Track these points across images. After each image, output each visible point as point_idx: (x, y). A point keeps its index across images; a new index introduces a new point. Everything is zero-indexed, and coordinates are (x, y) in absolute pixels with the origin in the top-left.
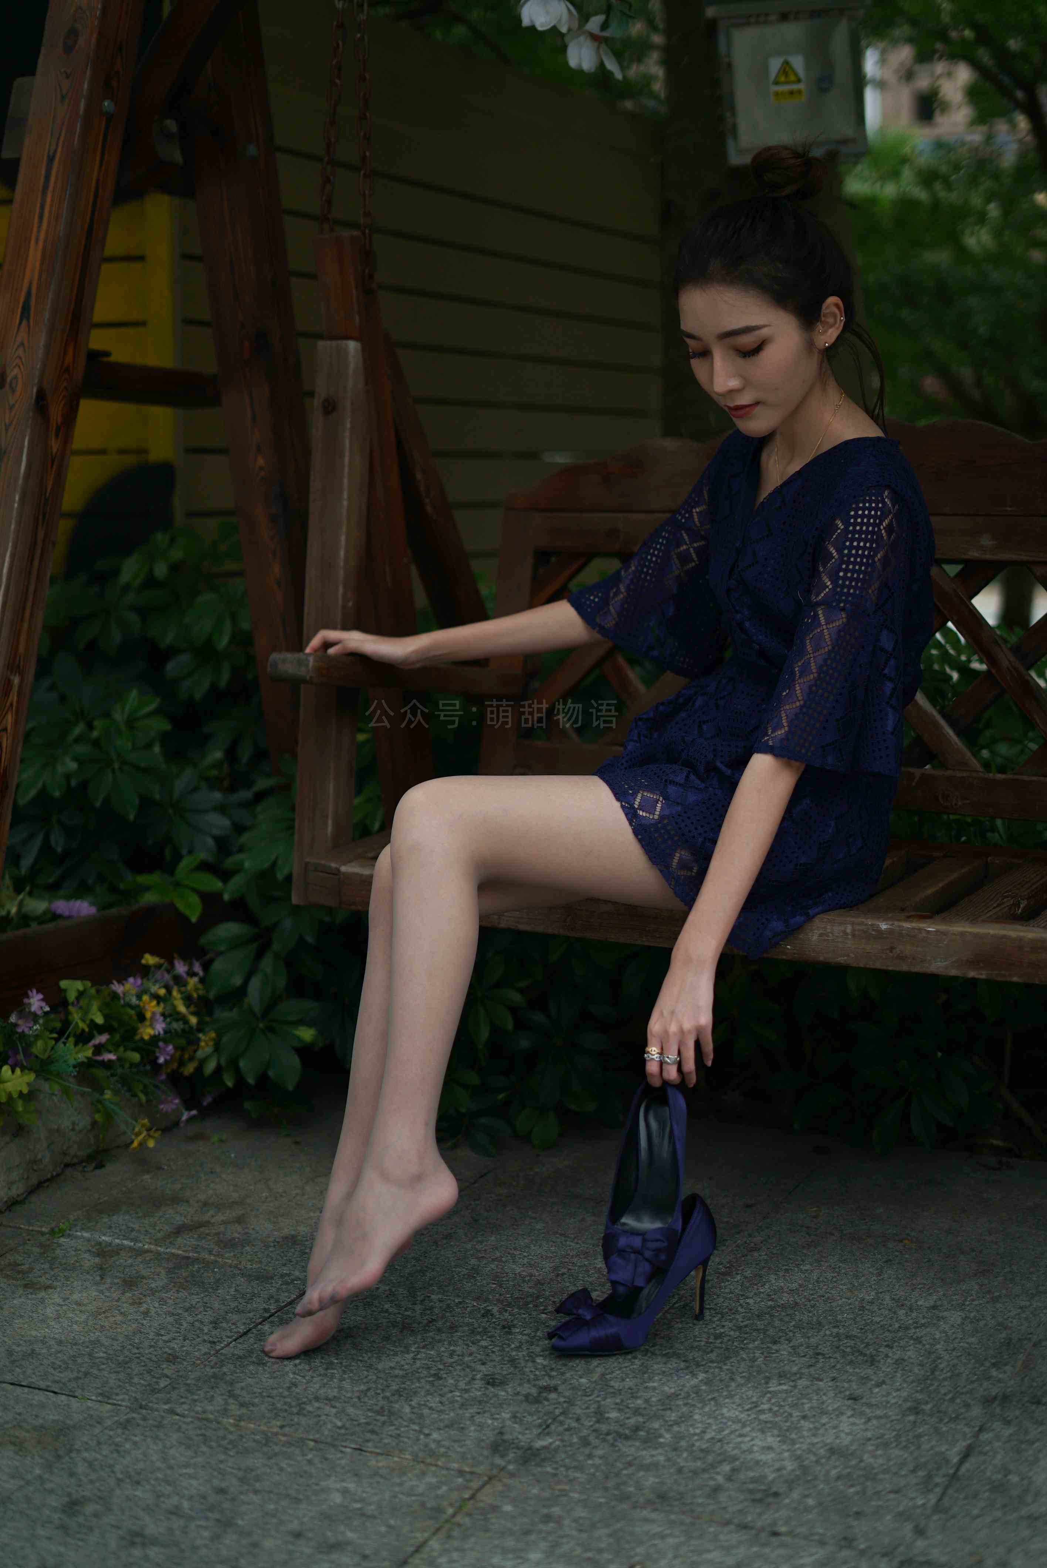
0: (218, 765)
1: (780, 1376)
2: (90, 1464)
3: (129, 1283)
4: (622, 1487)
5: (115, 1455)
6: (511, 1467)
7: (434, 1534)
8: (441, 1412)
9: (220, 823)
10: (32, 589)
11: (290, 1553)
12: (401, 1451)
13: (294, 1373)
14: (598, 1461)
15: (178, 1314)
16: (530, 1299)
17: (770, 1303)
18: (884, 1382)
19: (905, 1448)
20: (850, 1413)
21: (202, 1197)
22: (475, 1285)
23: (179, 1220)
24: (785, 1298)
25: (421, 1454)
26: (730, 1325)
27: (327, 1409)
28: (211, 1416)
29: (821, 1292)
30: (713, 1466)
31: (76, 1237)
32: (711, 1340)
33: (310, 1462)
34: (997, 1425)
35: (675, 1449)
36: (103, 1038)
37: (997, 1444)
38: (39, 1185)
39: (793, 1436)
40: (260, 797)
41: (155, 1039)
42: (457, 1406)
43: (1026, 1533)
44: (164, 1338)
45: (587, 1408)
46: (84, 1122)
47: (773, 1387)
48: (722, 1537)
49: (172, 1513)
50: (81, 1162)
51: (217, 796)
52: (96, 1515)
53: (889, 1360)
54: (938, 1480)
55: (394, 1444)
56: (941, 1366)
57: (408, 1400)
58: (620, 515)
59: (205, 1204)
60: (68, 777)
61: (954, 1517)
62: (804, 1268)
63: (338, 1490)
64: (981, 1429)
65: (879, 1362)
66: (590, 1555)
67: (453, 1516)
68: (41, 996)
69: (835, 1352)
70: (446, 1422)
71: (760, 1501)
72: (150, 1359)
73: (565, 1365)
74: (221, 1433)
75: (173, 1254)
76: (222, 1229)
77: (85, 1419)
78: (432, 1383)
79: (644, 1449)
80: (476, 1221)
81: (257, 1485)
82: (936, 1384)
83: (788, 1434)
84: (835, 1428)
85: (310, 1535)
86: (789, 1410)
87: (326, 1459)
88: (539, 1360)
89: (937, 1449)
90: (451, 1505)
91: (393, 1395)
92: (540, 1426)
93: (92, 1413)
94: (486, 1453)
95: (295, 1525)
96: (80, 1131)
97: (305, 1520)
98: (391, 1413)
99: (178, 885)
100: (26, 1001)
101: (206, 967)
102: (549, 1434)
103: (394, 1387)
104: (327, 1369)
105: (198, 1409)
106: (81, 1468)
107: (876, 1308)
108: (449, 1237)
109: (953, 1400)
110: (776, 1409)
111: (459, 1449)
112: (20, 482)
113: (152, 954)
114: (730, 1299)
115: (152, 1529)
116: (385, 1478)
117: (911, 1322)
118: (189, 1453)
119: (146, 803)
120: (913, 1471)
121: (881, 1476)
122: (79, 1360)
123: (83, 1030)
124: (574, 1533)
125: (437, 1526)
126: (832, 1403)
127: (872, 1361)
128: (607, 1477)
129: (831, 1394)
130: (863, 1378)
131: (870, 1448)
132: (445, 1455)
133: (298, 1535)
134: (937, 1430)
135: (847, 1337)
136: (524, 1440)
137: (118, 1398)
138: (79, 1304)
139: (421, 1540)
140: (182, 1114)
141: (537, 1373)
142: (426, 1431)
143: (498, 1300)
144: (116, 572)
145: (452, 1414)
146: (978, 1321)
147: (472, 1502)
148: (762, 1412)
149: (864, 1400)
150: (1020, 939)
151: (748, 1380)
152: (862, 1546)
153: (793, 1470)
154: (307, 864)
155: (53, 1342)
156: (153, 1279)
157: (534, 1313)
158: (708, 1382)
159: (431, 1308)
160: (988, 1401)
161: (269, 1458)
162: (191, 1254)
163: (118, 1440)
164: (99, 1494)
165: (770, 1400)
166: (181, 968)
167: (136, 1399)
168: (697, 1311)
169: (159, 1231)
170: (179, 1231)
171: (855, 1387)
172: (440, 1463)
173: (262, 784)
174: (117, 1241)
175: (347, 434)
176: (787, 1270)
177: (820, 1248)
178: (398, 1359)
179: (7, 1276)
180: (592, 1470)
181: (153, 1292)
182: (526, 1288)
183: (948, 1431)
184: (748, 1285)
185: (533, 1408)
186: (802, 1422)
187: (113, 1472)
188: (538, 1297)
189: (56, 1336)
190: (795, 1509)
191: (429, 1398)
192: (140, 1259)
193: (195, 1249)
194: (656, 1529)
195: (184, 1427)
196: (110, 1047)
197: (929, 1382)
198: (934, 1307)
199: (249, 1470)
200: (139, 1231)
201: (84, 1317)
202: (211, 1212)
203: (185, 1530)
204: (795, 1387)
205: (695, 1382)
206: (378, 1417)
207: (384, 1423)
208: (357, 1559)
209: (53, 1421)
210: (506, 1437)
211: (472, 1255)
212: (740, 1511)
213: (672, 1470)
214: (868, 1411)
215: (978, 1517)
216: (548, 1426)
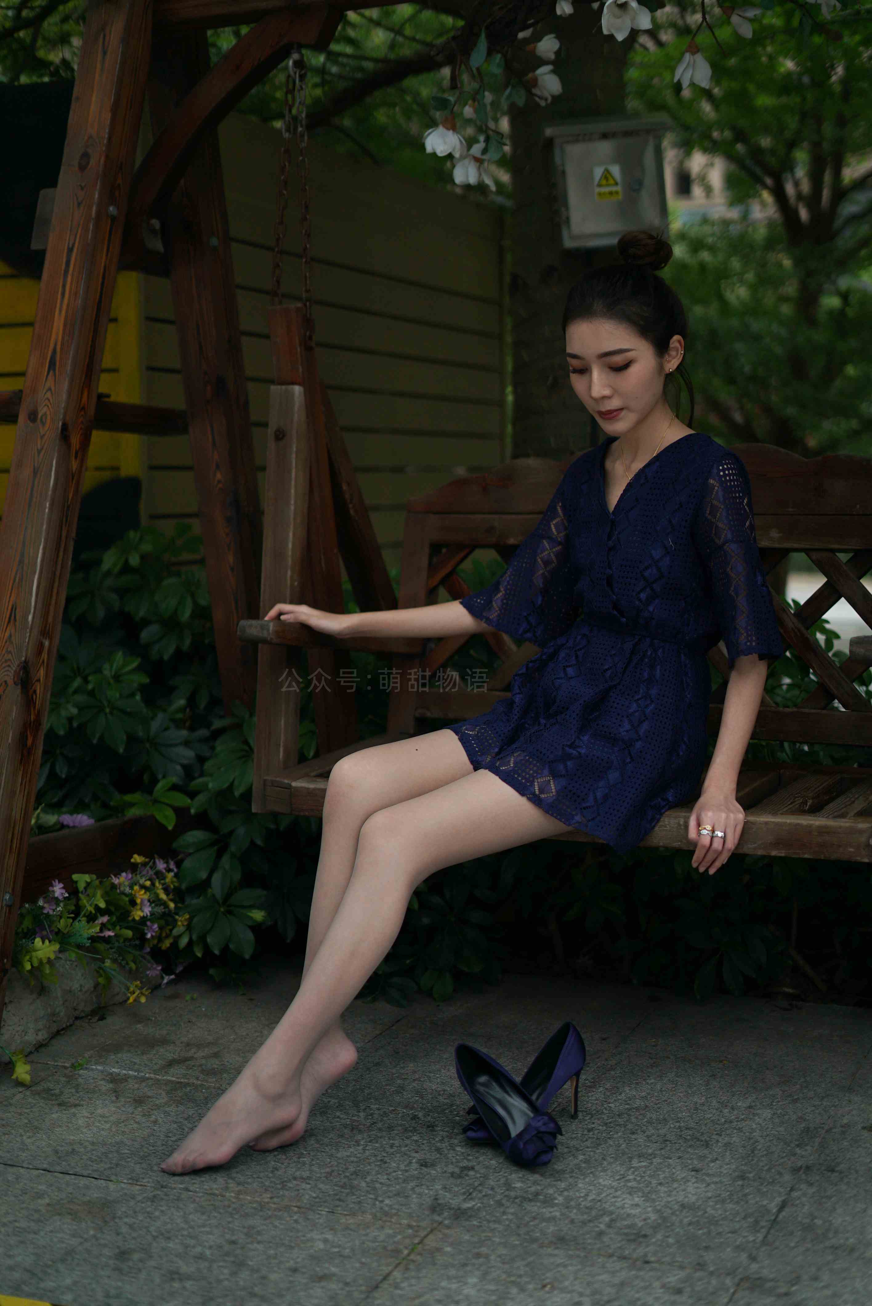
0: (182, 710)
1: (640, 1157)
2: (131, 1226)
3: (139, 1101)
4: (531, 1234)
5: (148, 1220)
6: (446, 1222)
7: (396, 1267)
8: (389, 1185)
9: (187, 754)
10: (58, 573)
11: (291, 1282)
12: (363, 1212)
13: (275, 1161)
14: (510, 1217)
15: (181, 1122)
16: (446, 1107)
17: (627, 1106)
18: (717, 1159)
19: (737, 1203)
20: (694, 1180)
21: (185, 1039)
22: (403, 1098)
23: (170, 1056)
24: (638, 1103)
25: (378, 1215)
26: (599, 1122)
27: (304, 1186)
28: (217, 1192)
29: (665, 1098)
30: (597, 1217)
31: (92, 1070)
32: (585, 1133)
33: (296, 1221)
34: (803, 1186)
35: (567, 1207)
36: (105, 919)
37: (804, 1199)
38: (58, 1033)
39: (654, 1197)
40: (216, 734)
41: (144, 920)
42: (400, 1181)
43: (830, 1258)
44: (172, 1139)
45: (498, 1181)
46: (89, 985)
47: (635, 1163)
48: (608, 1265)
49: (199, 1258)
50: (87, 1016)
51: (184, 733)
52: (141, 1260)
53: (720, 1144)
54: (763, 1223)
55: (357, 1208)
56: (759, 1147)
57: (364, 1178)
58: (496, 516)
59: (188, 1045)
60: (70, 719)
61: (776, 1248)
62: (650, 1082)
63: (319, 1240)
64: (792, 1189)
65: (712, 1145)
66: (513, 1279)
67: (409, 1255)
68: (61, 885)
69: (679, 1139)
70: (394, 1192)
71: (634, 1240)
72: (164, 1154)
73: (478, 1152)
74: (226, 1203)
75: (170, 1081)
76: (204, 1061)
77: (122, 1196)
78: (380, 1166)
79: (544, 1207)
80: (397, 1053)
81: (259, 1238)
82: (756, 1159)
83: (649, 1195)
84: (684, 1190)
85: (304, 1270)
86: (649, 1179)
87: (308, 1219)
88: (458, 1149)
89: (760, 1203)
90: (406, 1248)
91: (352, 1175)
92: (464, 1194)
93: (126, 1191)
94: (427, 1213)
95: (291, 1264)
96: (86, 992)
97: (299, 1260)
98: (352, 1187)
99: (156, 801)
100: (51, 889)
101: (179, 864)
102: (471, 1199)
103: (352, 1169)
104: (299, 1158)
105: (205, 1187)
106: (124, 1229)
107: (706, 1108)
108: (378, 1064)
109: (769, 1170)
110: (639, 1179)
111: (407, 1211)
112: (50, 493)
113: (139, 855)
114: (597, 1104)
115: (184, 1269)
116: (354, 1231)
117: (733, 1117)
118: (204, 1217)
119: (132, 739)
120: (745, 1218)
121: (721, 1222)
122: (110, 1156)
123: (91, 912)
124: (500, 1265)
125: (397, 1262)
126: (680, 1174)
127: (707, 1145)
128: (518, 1227)
129: (679, 1168)
130: (701, 1156)
131: (711, 1203)
132: (396, 1214)
133: (295, 1270)
134: (759, 1190)
135: (687, 1129)
136: (454, 1203)
137: (144, 1181)
138: (103, 1116)
139: (387, 1272)
140: (163, 978)
141: (458, 1157)
142: (380, 1199)
143: (421, 1108)
144: (98, 562)
145: (398, 1187)
146: (783, 1116)
147: (420, 1246)
148: (629, 1181)
149: (704, 1171)
150: (811, 826)
151: (616, 1159)
152: (711, 1269)
153: (655, 1220)
154: (265, 781)
155: (87, 1144)
156: (157, 1098)
157: (451, 1117)
158: (586, 1161)
159: (372, 1115)
160: (795, 1170)
161: (266, 1219)
162: (182, 1080)
163: (148, 1209)
164: (141, 1246)
165: (633, 1173)
166: (161, 865)
167: (159, 1182)
168: (573, 1113)
169: (156, 1064)
170: (171, 1063)
171: (696, 1163)
172: (393, 1220)
173: (218, 724)
174: (124, 1072)
175: (294, 456)
176: (637, 1084)
177: (660, 1068)
178: (351, 1150)
179: (44, 1098)
180: (507, 1223)
181: (158, 1107)
182: (441, 1099)
183: (767, 1191)
184: (609, 1094)
185: (459, 1181)
186: (659, 1187)
187: (149, 1231)
188: (452, 1105)
189: (89, 1139)
190: (660, 1245)
191: (379, 1176)
192: (144, 1084)
193: (185, 1076)
194: (559, 1261)
195: (197, 1199)
196: (110, 927)
197: (750, 1158)
198: (750, 1107)
199: (251, 1227)
200: (140, 1065)
201: (108, 1126)
202: (193, 1051)
203: (210, 1269)
204: (651, 1163)
205: (576, 1161)
206: (343, 1190)
207: (348, 1194)
208: (341, 1285)
209: (97, 1198)
210: (440, 1202)
211: (397, 1077)
212: (620, 1248)
213: (566, 1222)
214: (707, 1178)
215: (794, 1248)
216: (470, 1194)
